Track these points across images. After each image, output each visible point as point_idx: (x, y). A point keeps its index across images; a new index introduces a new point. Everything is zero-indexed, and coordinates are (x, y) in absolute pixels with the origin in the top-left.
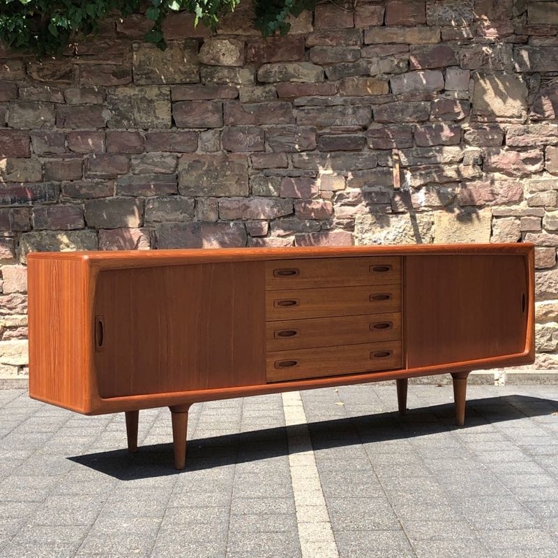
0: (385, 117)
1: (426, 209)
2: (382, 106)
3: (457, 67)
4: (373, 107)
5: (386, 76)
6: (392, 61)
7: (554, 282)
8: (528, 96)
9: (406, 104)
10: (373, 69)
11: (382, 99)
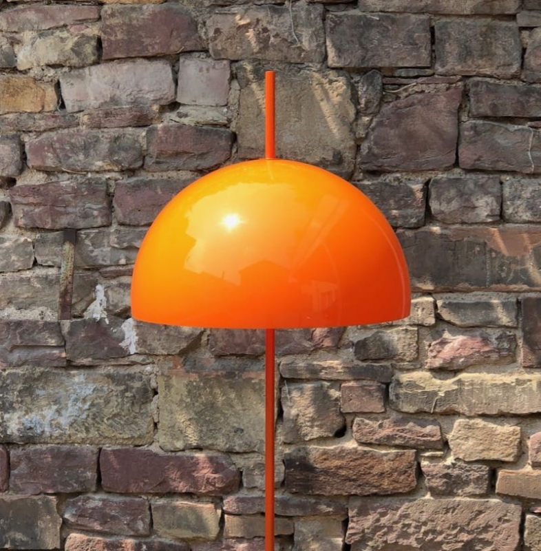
0: (50, 162)
1: (140, 359)
2: (45, 135)
3: (203, 55)
4: (26, 139)
5: (52, 72)
6: (63, 40)
7: (414, 524)
8: (356, 119)
9: (95, 131)
10: (23, 57)
11: (42, 123)
